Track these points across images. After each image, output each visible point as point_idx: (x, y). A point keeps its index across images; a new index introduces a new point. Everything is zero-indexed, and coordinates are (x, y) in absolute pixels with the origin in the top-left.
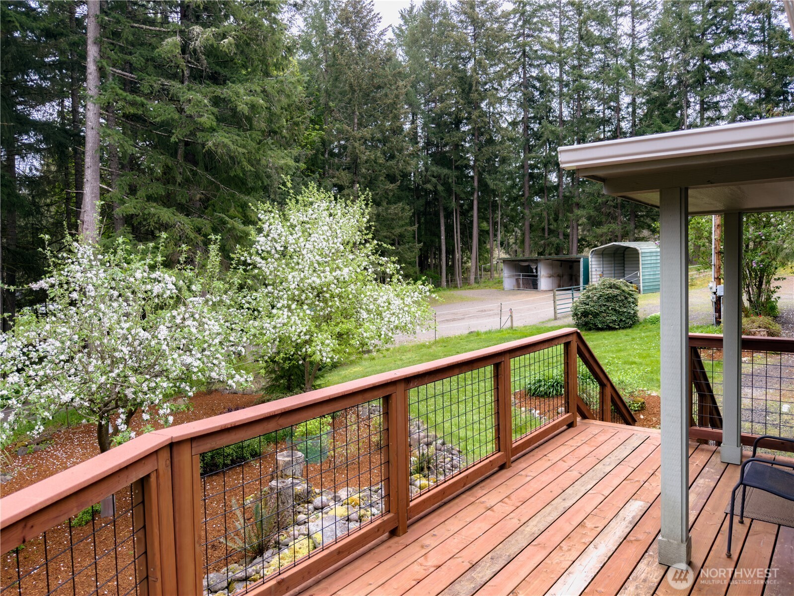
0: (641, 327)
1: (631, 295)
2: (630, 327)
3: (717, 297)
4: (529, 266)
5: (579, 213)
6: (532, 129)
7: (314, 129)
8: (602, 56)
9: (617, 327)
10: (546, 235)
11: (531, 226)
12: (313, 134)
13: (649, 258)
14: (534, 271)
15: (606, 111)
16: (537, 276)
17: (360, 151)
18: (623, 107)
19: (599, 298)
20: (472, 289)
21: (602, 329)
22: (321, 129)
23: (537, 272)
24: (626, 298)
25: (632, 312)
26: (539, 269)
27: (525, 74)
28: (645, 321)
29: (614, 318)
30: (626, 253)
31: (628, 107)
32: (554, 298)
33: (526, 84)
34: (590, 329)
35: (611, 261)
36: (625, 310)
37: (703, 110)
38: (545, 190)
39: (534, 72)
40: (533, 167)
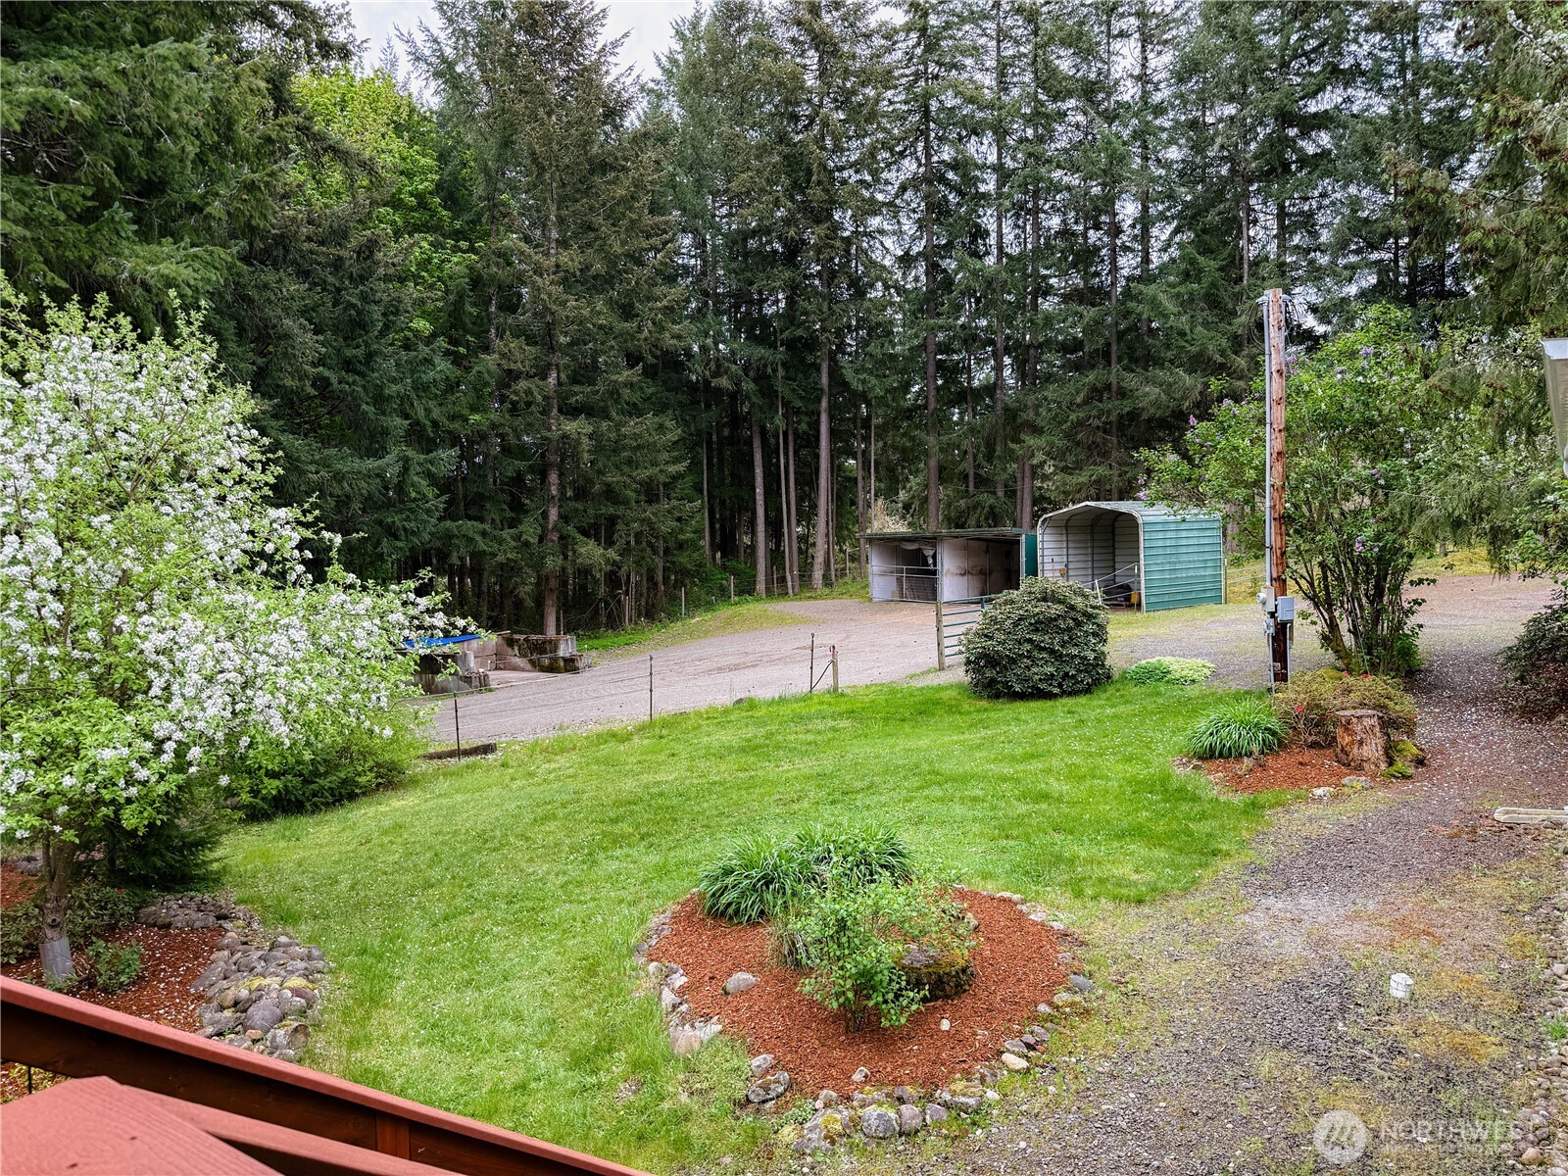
0: (1111, 690)
1: (1090, 617)
2: (1088, 690)
3: (1276, 624)
4: (919, 550)
5: (1032, 442)
6: (945, 271)
7: (456, 249)
8: (1080, 118)
9: (1056, 690)
10: (971, 488)
11: (941, 469)
12: (455, 259)
13: (1160, 535)
14: (930, 561)
15: (1091, 232)
16: (934, 573)
17: (550, 295)
18: (1125, 226)
19: (1016, 624)
20: (815, 598)
21: (1022, 696)
22: (472, 250)
23: (935, 565)
24: (1079, 624)
25: (1091, 656)
26: (939, 557)
27: (928, 156)
28: (1123, 677)
29: (1050, 669)
30: (1117, 524)
31: (1133, 226)
32: (939, 621)
33: (933, 177)
34: (997, 696)
35: (1085, 541)
36: (1075, 651)
37: (1284, 232)
38: (966, 397)
39: (947, 154)
40: (945, 348)
